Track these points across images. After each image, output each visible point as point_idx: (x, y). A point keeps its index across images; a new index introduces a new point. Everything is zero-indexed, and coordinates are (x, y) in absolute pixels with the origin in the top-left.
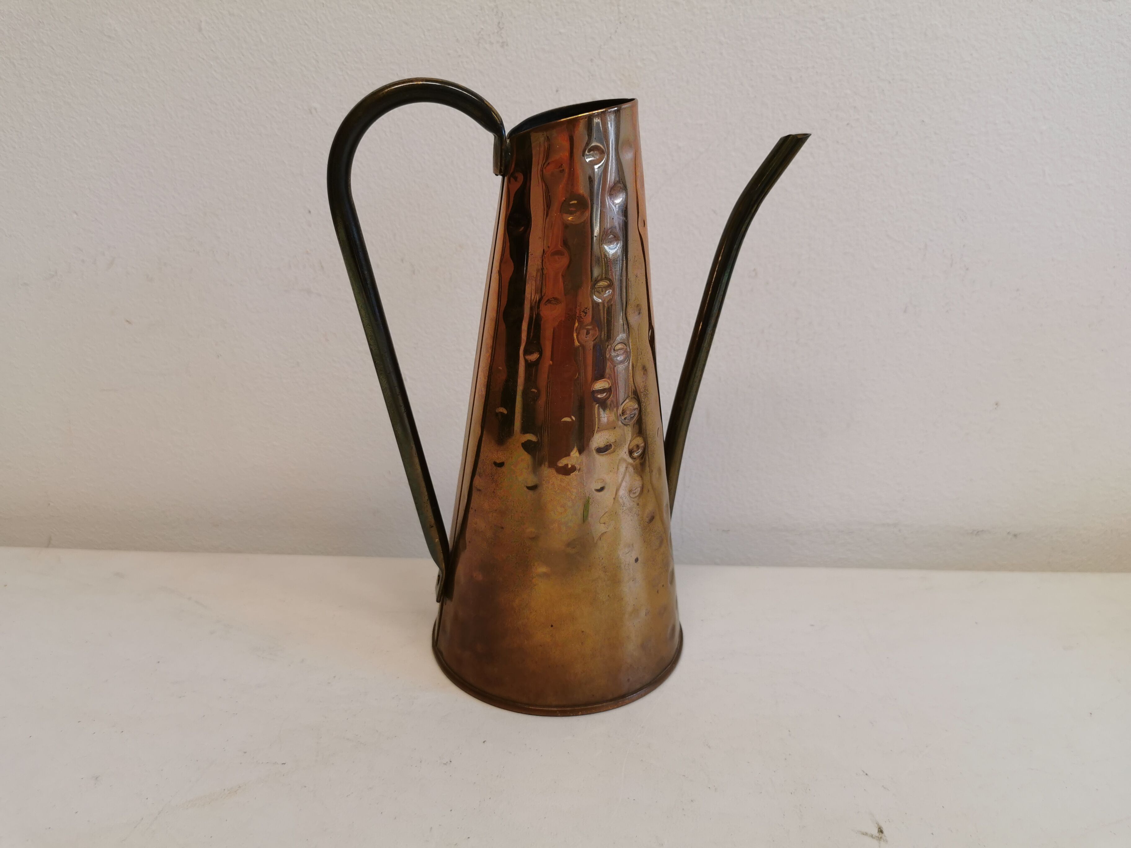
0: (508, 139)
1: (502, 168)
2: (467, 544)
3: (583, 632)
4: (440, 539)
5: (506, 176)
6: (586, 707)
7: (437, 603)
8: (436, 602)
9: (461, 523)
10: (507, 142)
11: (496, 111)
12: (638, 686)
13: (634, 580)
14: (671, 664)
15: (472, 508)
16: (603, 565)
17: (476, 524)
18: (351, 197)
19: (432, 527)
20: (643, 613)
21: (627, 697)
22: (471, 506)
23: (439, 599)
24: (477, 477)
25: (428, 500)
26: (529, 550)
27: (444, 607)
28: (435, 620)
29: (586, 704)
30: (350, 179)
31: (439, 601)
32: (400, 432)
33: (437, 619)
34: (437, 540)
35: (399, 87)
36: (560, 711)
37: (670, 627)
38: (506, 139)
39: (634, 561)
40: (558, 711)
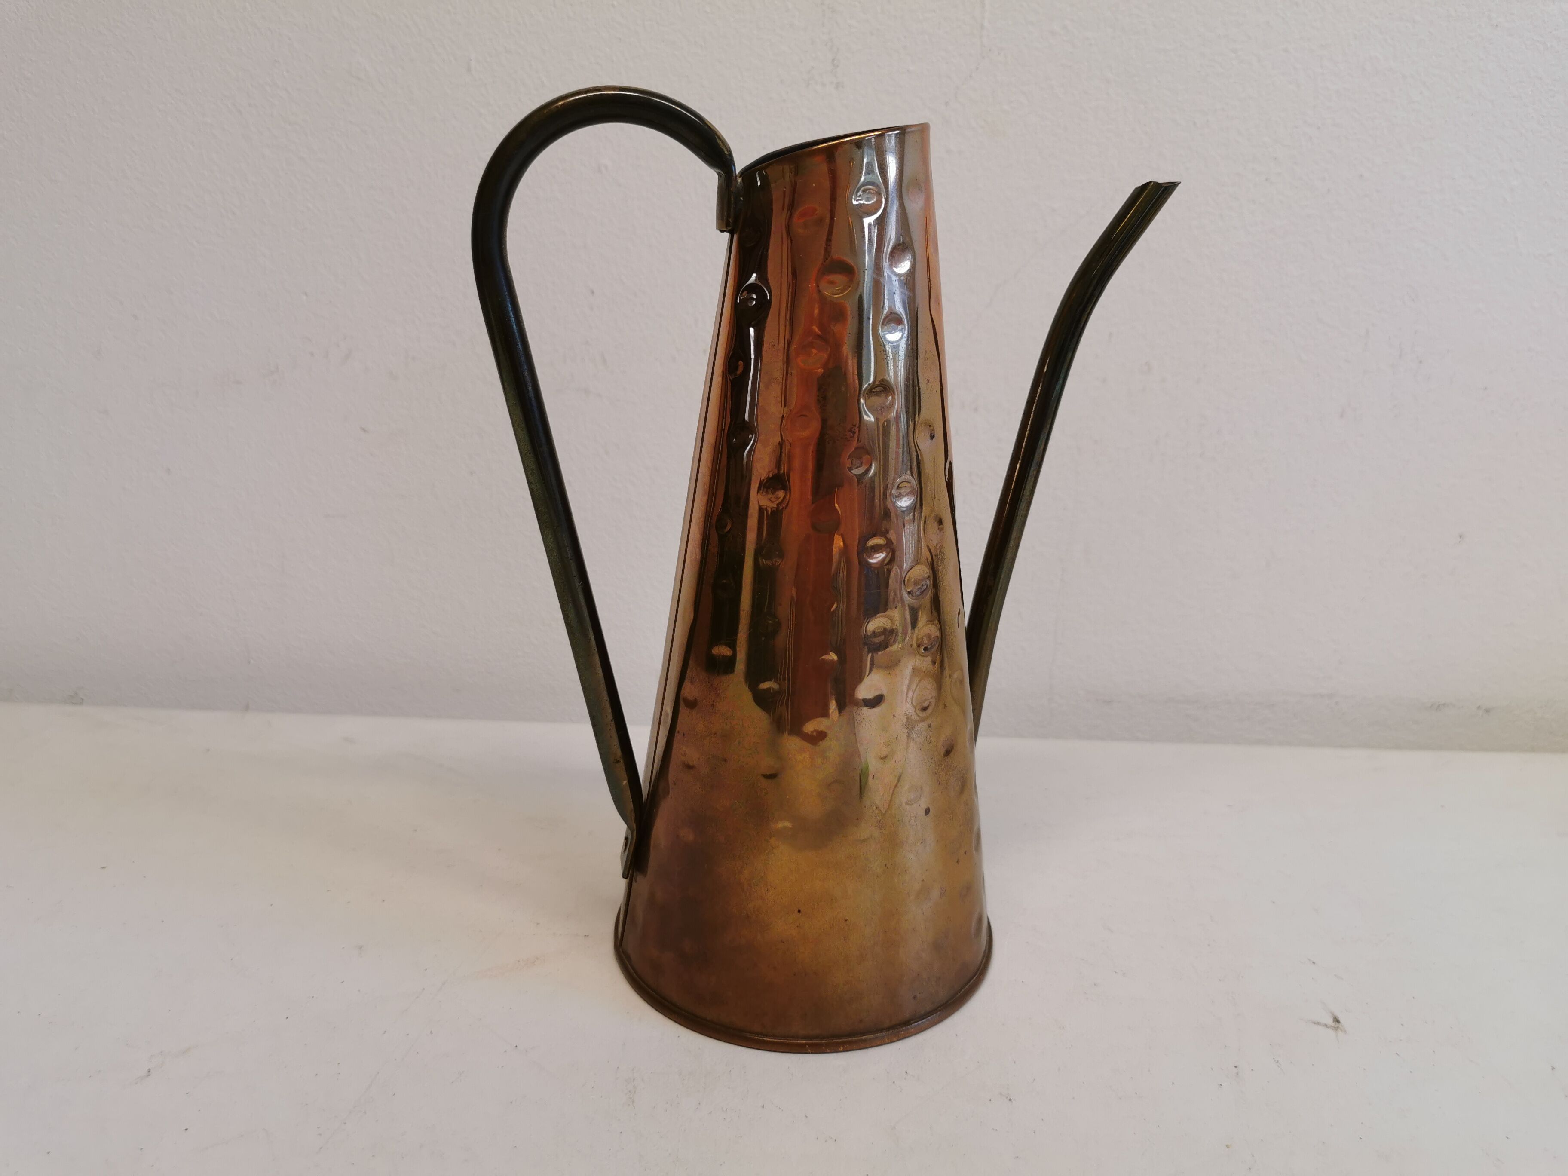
0: (740, 177)
1: (730, 220)
2: (670, 787)
3: (846, 920)
4: (629, 782)
5: (736, 233)
6: (850, 1039)
7: (623, 879)
8: (621, 877)
9: (662, 755)
10: (737, 181)
11: (723, 137)
12: (928, 1008)
13: (923, 842)
14: (977, 975)
15: (678, 732)
16: (878, 817)
17: (685, 755)
18: (507, 260)
19: (618, 762)
20: (935, 894)
21: (913, 1025)
22: (678, 728)
23: (626, 873)
24: (687, 684)
25: (612, 721)
26: (766, 794)
27: (634, 884)
28: (619, 906)
29: (850, 1035)
30: (506, 234)
31: (626, 877)
32: (572, 615)
33: (622, 905)
34: (625, 782)
35: (580, 98)
36: (811, 1045)
37: (976, 916)
38: (736, 176)
39: (924, 813)
40: (806, 1044)
